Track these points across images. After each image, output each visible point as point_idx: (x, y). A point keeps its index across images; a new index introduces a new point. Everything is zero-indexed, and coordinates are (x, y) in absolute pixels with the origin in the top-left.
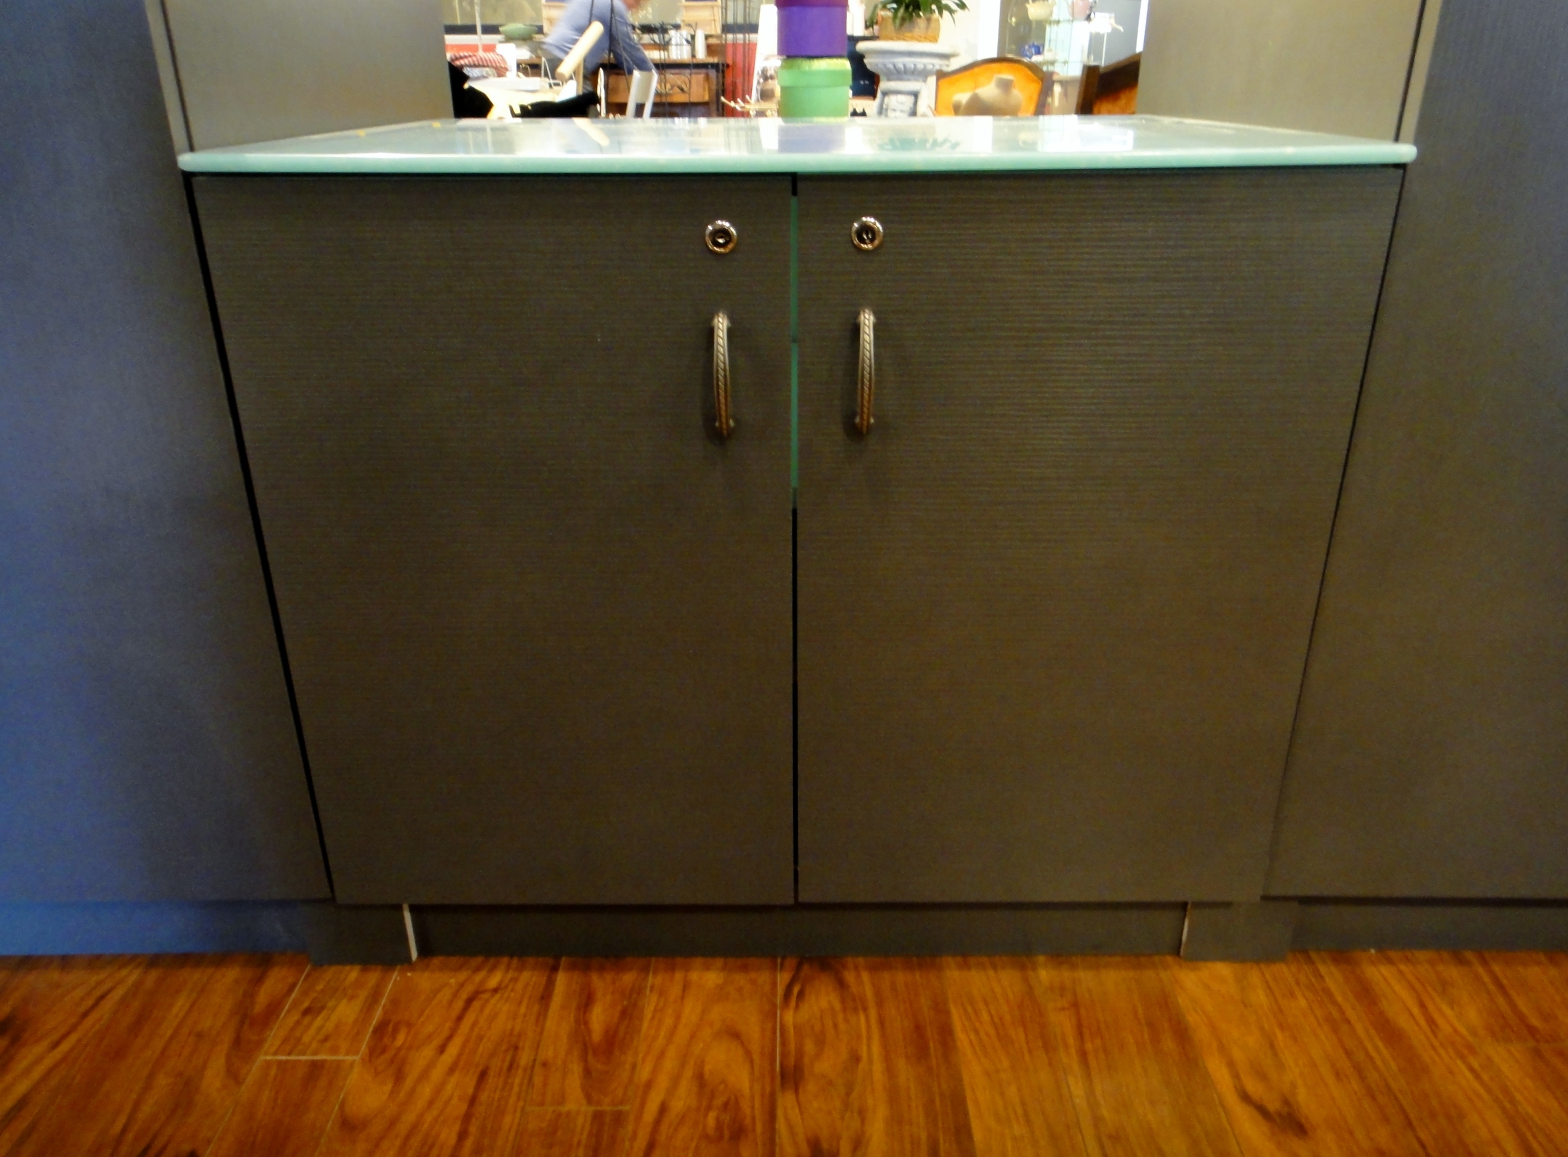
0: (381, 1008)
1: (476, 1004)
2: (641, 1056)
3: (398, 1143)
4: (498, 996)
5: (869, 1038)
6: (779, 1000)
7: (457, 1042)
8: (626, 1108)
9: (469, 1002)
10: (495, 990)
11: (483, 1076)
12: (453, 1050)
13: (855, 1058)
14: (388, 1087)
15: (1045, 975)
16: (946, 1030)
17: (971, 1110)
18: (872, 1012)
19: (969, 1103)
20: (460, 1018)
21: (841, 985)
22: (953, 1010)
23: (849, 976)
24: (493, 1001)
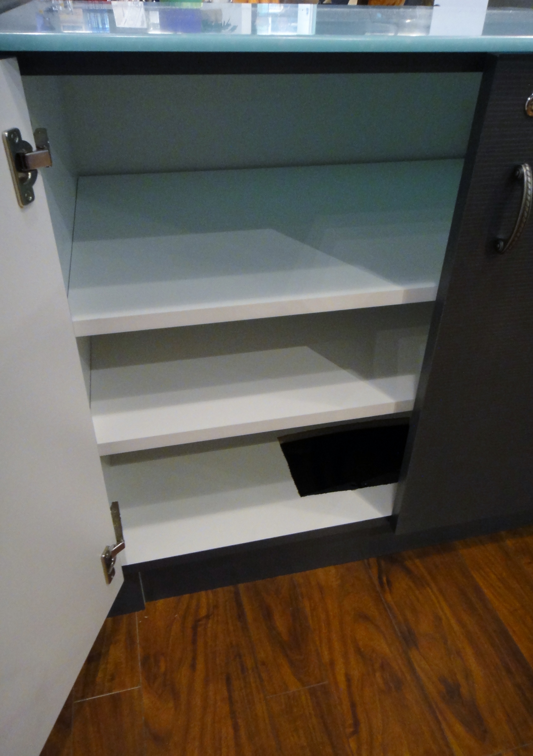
0: (139, 646)
1: (200, 629)
2: (318, 643)
3: (197, 743)
4: (210, 621)
5: (439, 602)
6: (378, 589)
7: (200, 660)
8: (326, 682)
9: (195, 628)
10: (208, 617)
11: (228, 680)
12: (200, 666)
13: (438, 619)
14: (171, 704)
15: (509, 543)
16: (477, 590)
17: (515, 638)
18: (433, 585)
19: (511, 633)
20: (194, 642)
21: (408, 572)
22: (475, 576)
23: (408, 563)
24: (209, 625)
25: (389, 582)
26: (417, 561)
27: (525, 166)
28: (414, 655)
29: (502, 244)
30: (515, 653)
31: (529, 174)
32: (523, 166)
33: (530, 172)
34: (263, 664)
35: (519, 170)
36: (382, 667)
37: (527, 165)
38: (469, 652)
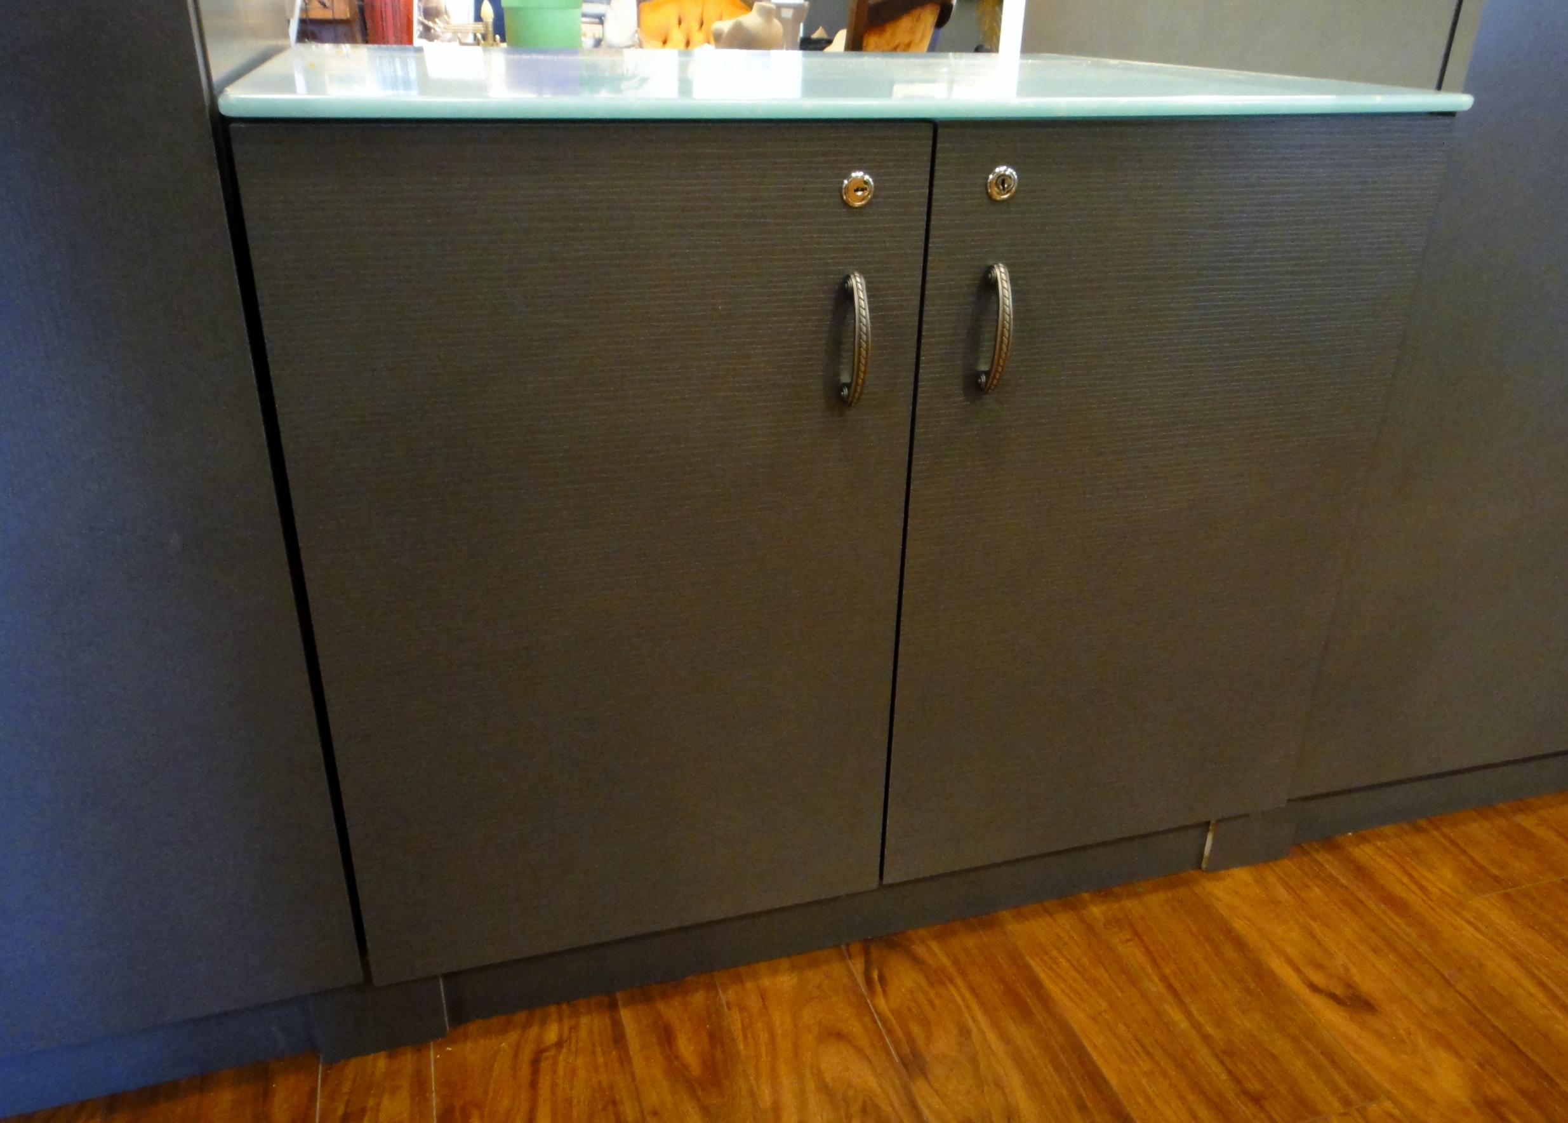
0: (434, 1095)
2: (753, 1077)
4: (565, 1050)
5: (969, 1009)
6: (863, 990)
9: (535, 1063)
10: (559, 1045)
13: (966, 1031)
15: (1097, 911)
16: (1035, 985)
17: (1095, 1056)
18: (959, 981)
19: (1090, 1050)
20: (534, 1084)
21: (917, 961)
22: (1032, 963)
23: (920, 950)
24: (561, 1058)
25: (882, 978)
26: (935, 946)
27: (999, 267)
28: (920, 1088)
29: (983, 378)
30: (1095, 1078)
31: (1004, 277)
32: (995, 266)
33: (1005, 274)
34: (655, 1113)
35: (990, 273)
36: (864, 1111)
37: (1001, 265)
38: (1015, 1081)
